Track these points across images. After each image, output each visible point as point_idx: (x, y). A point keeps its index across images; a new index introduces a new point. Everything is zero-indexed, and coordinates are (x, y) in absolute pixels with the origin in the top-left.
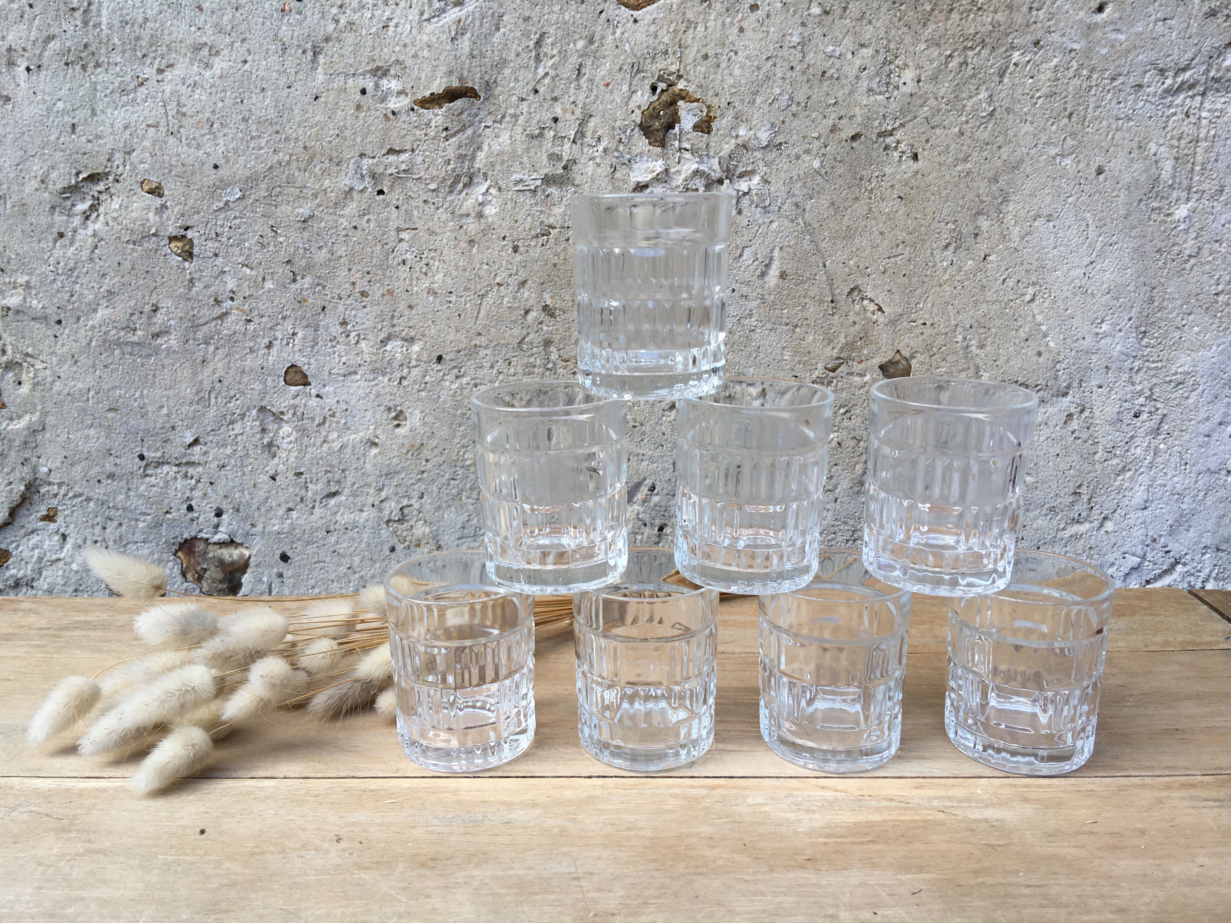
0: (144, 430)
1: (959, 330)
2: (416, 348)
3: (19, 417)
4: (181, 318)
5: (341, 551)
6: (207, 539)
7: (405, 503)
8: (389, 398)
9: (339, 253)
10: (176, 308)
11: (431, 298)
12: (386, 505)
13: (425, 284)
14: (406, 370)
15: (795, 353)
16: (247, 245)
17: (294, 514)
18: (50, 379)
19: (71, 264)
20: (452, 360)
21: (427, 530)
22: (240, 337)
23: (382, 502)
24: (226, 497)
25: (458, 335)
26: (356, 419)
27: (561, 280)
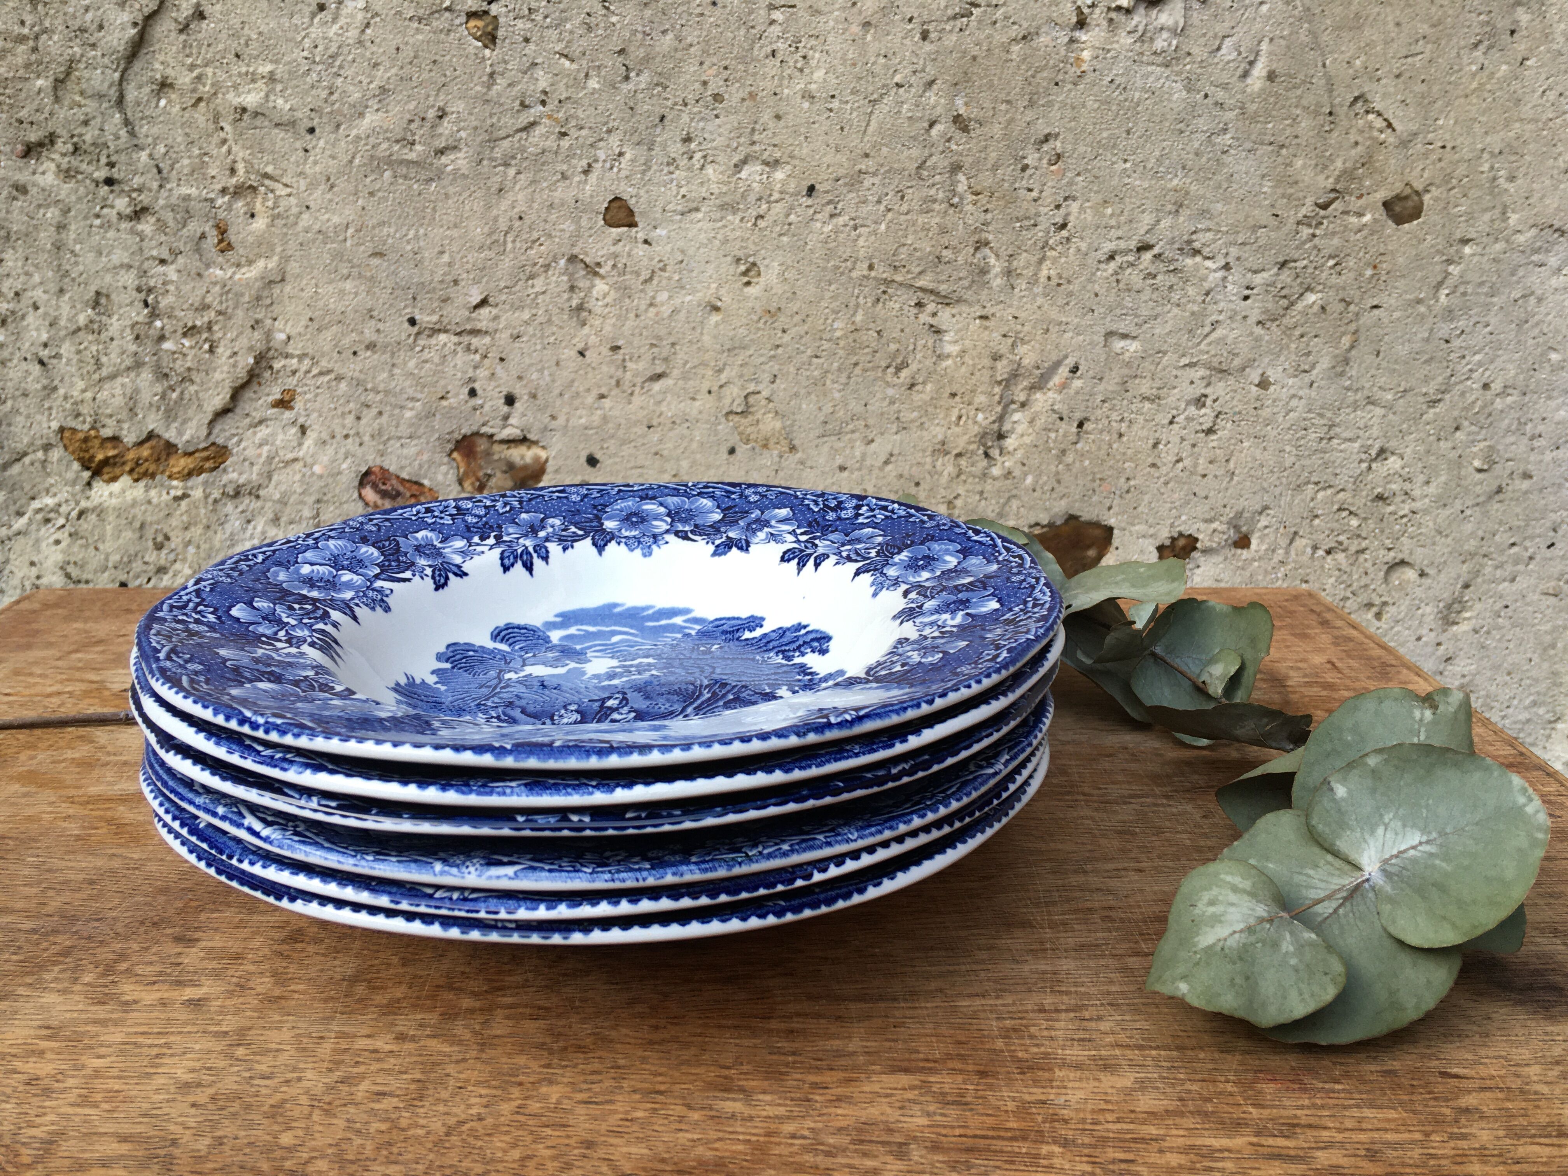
0: (417, 284)
1: (1486, 156)
2: (779, 175)
3: (250, 263)
4: (476, 128)
5: (665, 453)
6: (492, 436)
7: (751, 389)
8: (738, 244)
9: (689, 40)
10: (470, 114)
11: (806, 105)
12: (726, 391)
13: (800, 84)
14: (764, 207)
15: (1278, 183)
16: (568, 26)
17: (607, 403)
18: (295, 210)
19: (333, 49)
20: (827, 192)
21: (778, 425)
22: (549, 157)
23: (721, 387)
24: (520, 378)
25: (839, 156)
26: (694, 274)
27: (981, 78)
